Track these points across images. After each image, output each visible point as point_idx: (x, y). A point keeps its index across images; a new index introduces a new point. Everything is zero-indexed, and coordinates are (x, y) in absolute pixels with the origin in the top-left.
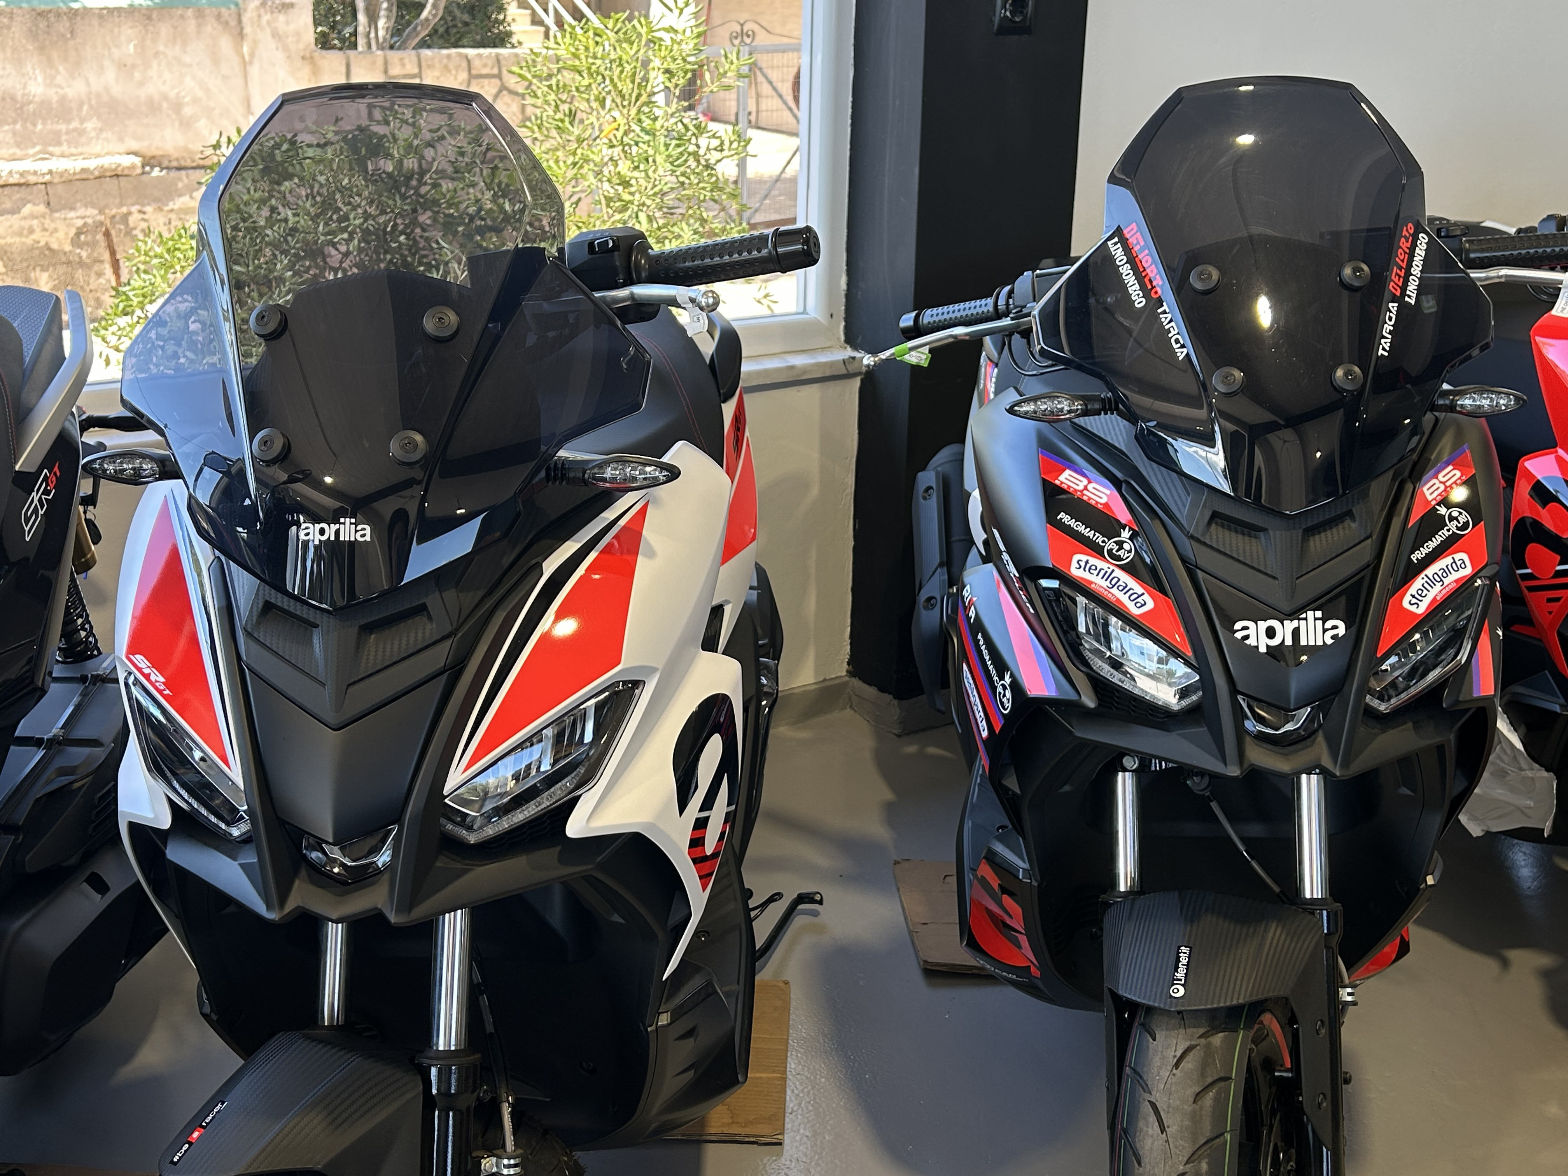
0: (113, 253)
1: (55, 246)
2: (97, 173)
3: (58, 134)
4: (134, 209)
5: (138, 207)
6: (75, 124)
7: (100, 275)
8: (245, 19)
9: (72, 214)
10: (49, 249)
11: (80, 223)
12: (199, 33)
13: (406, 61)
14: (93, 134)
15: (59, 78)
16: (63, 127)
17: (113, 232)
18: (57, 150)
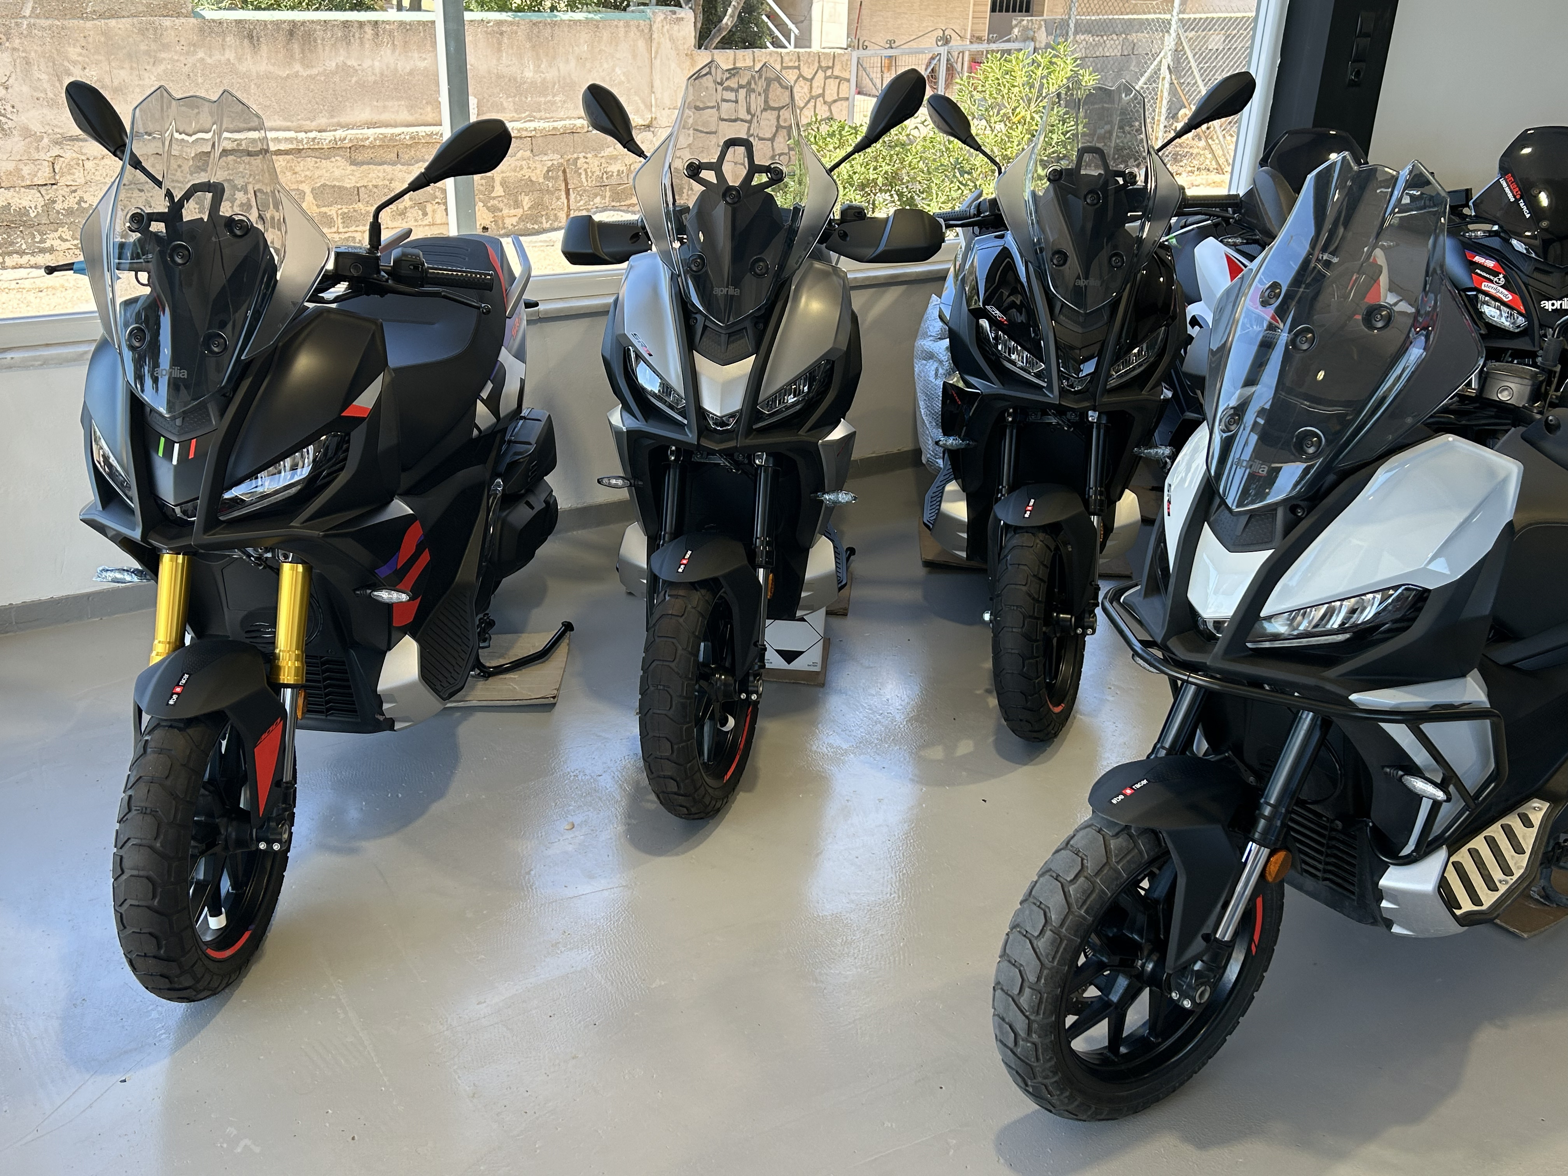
0: (567, 184)
1: (534, 179)
2: (562, 130)
3: (539, 104)
4: (581, 155)
5: (583, 154)
6: (549, 98)
7: (558, 199)
8: (654, 28)
9: (545, 158)
10: (531, 181)
11: (550, 163)
12: (625, 37)
13: (747, 57)
14: (559, 105)
15: (543, 66)
16: (543, 99)
17: (568, 171)
18: (538, 115)
